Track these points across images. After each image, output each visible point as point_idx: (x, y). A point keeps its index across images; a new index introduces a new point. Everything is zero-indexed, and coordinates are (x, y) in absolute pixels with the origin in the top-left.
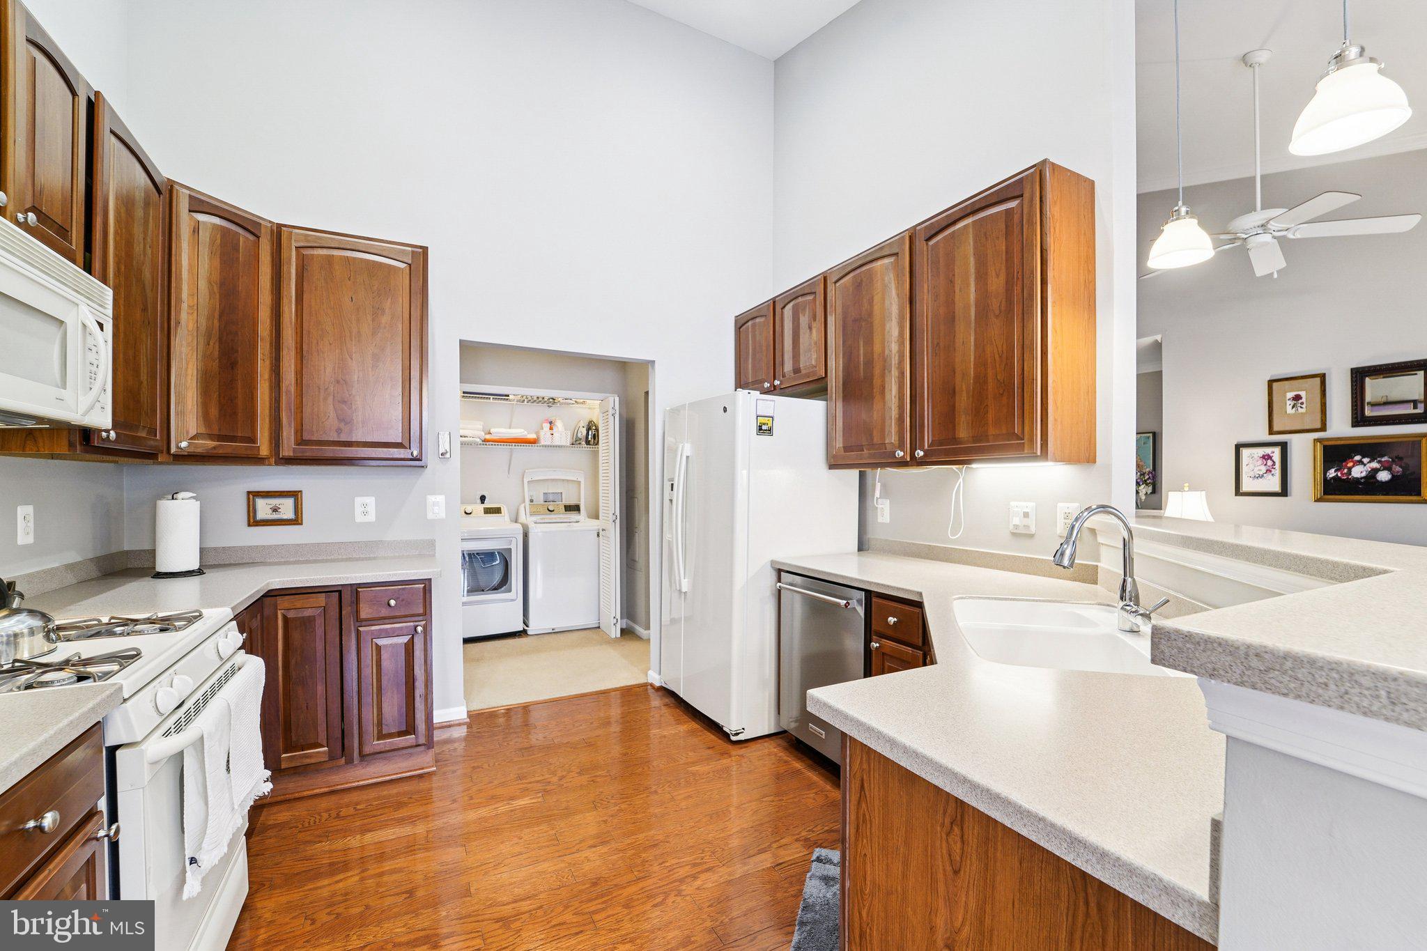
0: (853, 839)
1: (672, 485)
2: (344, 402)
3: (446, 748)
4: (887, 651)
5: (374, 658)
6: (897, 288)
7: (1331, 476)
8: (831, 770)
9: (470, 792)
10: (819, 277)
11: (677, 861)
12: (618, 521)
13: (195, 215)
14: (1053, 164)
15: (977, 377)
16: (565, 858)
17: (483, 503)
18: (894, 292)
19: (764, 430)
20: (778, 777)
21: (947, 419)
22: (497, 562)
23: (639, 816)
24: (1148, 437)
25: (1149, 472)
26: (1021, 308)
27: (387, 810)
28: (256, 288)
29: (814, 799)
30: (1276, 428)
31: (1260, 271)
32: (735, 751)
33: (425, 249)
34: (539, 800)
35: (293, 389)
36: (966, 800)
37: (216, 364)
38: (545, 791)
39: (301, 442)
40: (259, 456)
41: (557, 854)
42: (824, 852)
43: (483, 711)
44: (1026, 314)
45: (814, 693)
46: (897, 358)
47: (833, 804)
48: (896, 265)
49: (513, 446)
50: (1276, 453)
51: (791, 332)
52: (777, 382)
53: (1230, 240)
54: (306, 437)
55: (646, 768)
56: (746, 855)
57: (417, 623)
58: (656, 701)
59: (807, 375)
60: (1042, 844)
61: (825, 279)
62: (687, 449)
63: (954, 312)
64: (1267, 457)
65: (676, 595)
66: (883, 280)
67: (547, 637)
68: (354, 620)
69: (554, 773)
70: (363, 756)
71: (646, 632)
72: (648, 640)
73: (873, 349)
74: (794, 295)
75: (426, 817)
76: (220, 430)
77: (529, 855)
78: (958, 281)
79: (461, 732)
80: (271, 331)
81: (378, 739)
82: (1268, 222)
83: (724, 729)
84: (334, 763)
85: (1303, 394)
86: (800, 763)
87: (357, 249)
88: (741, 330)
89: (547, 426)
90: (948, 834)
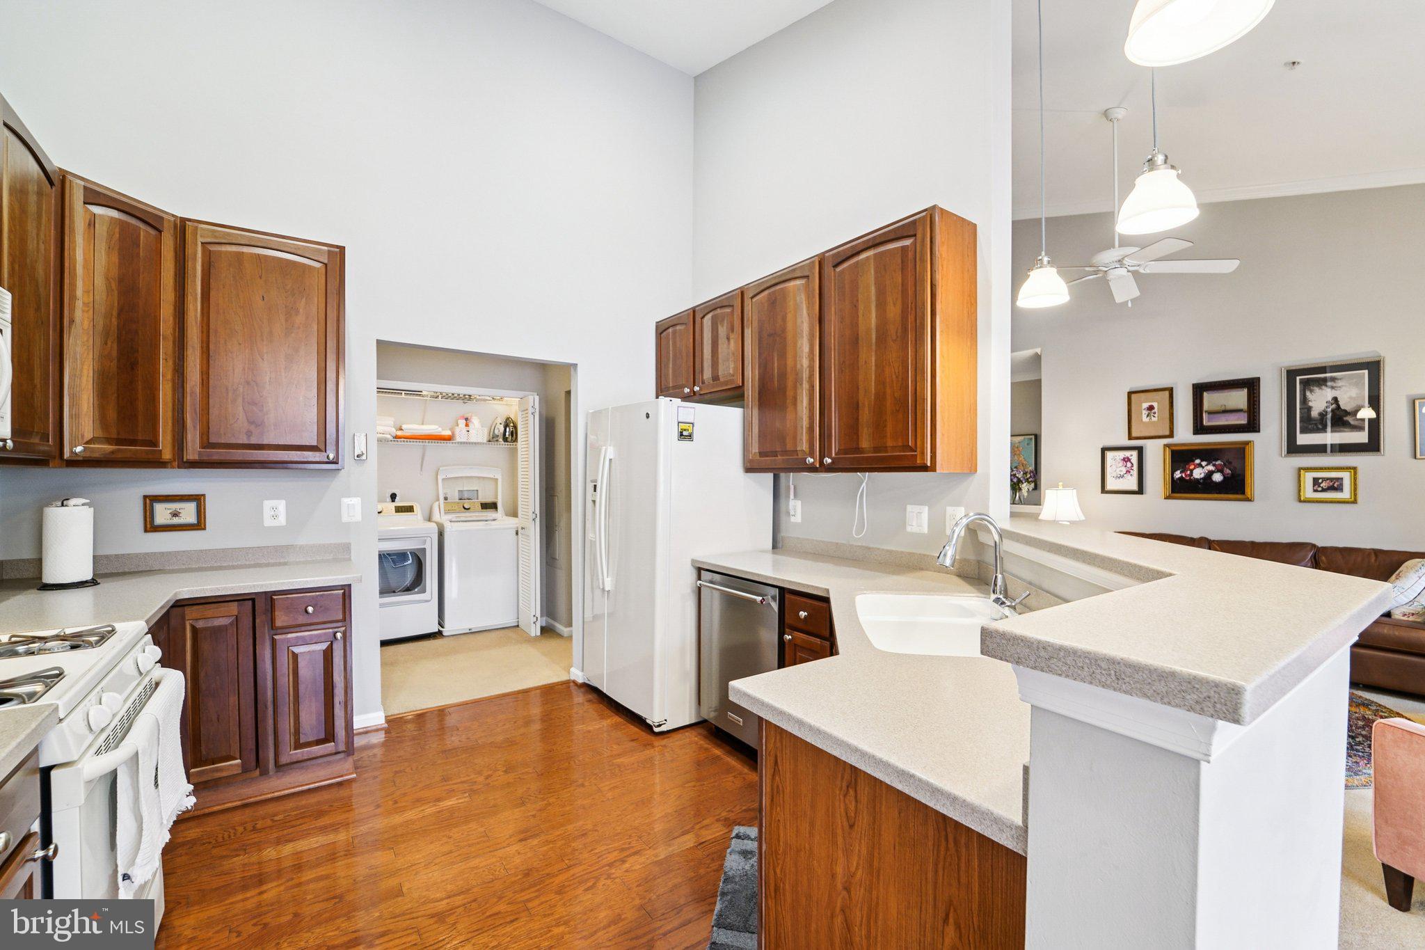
0: (768, 808)
1: (595, 486)
2: (255, 404)
3: (364, 754)
4: (798, 642)
5: (291, 667)
6: (808, 308)
7: (1177, 477)
8: (749, 755)
9: (395, 796)
10: (737, 291)
11: (606, 847)
12: (538, 520)
13: (88, 206)
14: (942, 209)
15: (877, 395)
16: (496, 853)
17: (393, 501)
18: (805, 312)
19: (685, 436)
20: (699, 764)
21: (852, 429)
22: (410, 562)
23: (568, 809)
24: (1031, 439)
25: (1031, 472)
26: (914, 335)
27: (306, 820)
28: (158, 285)
29: (733, 782)
30: (1134, 434)
31: (1119, 298)
32: (658, 742)
33: (342, 249)
34: (466, 800)
35: (198, 390)
36: (857, 766)
37: (114, 364)
38: (472, 790)
39: (207, 444)
40: (161, 460)
41: (488, 850)
42: (741, 830)
43: (401, 716)
44: (919, 340)
45: (735, 684)
46: (808, 372)
47: (751, 786)
48: (807, 287)
49: (427, 443)
50: (1134, 455)
51: (710, 342)
52: (697, 389)
53: (1094, 271)
54: (213, 439)
55: (572, 763)
56: (670, 837)
57: (336, 630)
58: (579, 698)
59: (726, 383)
60: (912, 795)
61: (742, 293)
62: (610, 452)
63: (858, 334)
64: (1127, 460)
65: (598, 593)
66: (795, 300)
67: (464, 638)
68: (268, 628)
69: (480, 773)
70: (279, 767)
71: (568, 629)
72: (570, 638)
73: (786, 363)
74: (714, 306)
75: (346, 825)
76: (118, 434)
77: (459, 852)
78: (861, 307)
79: (379, 738)
80: (174, 330)
81: (295, 749)
82: (1123, 259)
83: (648, 721)
84: (248, 775)
85: (1155, 405)
86: (721, 750)
87: (269, 246)
88: (662, 336)
89: (462, 423)
90: (845, 796)
